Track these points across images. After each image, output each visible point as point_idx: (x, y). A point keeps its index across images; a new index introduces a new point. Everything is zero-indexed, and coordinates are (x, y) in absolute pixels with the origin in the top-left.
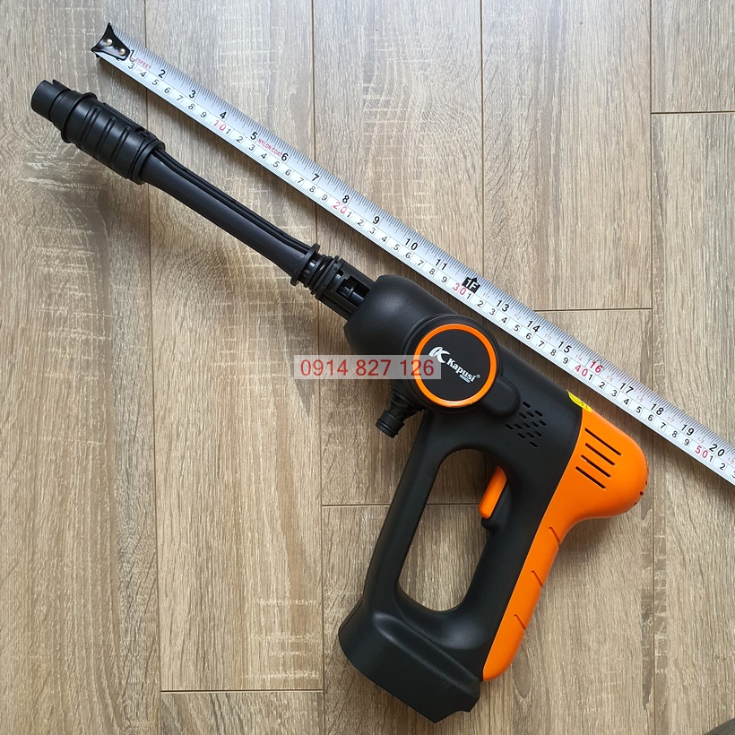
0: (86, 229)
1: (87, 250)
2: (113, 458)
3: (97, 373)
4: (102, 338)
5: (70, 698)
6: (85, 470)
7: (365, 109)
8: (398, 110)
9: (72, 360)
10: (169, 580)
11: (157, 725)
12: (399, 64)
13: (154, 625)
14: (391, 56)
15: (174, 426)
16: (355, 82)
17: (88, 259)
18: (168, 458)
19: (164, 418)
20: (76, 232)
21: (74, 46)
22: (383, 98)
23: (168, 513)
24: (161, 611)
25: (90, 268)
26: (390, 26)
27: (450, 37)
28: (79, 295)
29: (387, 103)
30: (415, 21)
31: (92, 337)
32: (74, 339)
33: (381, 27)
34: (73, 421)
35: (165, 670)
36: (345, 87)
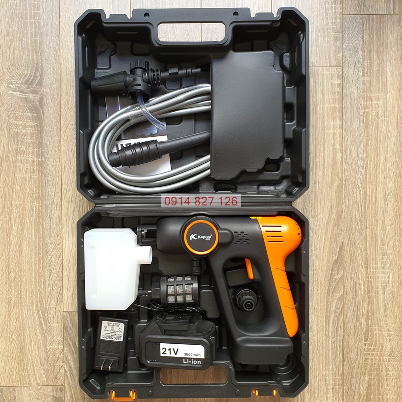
0: (33, 113)
1: (34, 122)
2: (44, 210)
3: (37, 174)
4: (40, 160)
5: (24, 314)
6: (32, 216)
9: (27, 169)
10: (67, 263)
11: (62, 326)
13: (61, 282)
15: (70, 197)
17: (34, 126)
18: (68, 211)
19: (66, 194)
20: (29, 114)
21: (29, 36)
23: (67, 234)
24: (64, 276)
25: (35, 130)
26: (163, 29)
27: (188, 35)
28: (30, 141)
31: (35, 159)
32: (28, 160)
34: (27, 195)
35: (65, 302)
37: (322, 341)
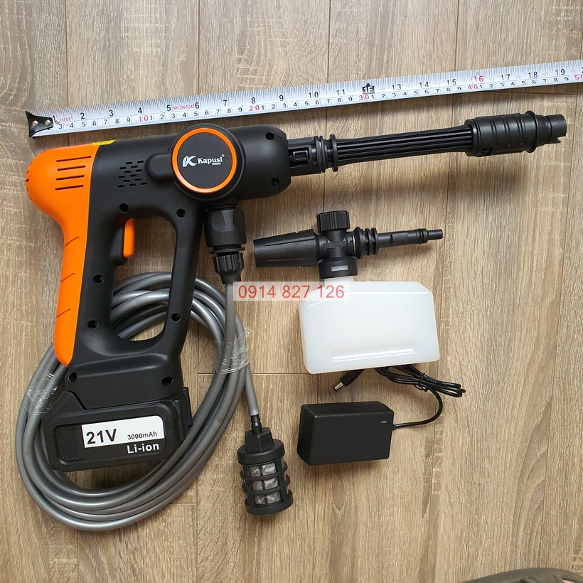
0: (19, 159)
1: (20, 176)
2: (41, 334)
3: (28, 271)
4: (32, 245)
6: (19, 343)
7: (238, 76)
8: (264, 78)
9: (9, 260)
12: (265, 41)
14: (259, 35)
16: (231, 54)
17: (20, 183)
20: (11, 161)
21: (7, 11)
22: (252, 68)
25: (22, 190)
26: (260, 11)
27: (306, 23)
28: (13, 210)
29: (255, 72)
30: (279, 7)
31: (24, 243)
32: (10, 245)
33: (252, 10)
34: (10, 306)
36: (223, 57)
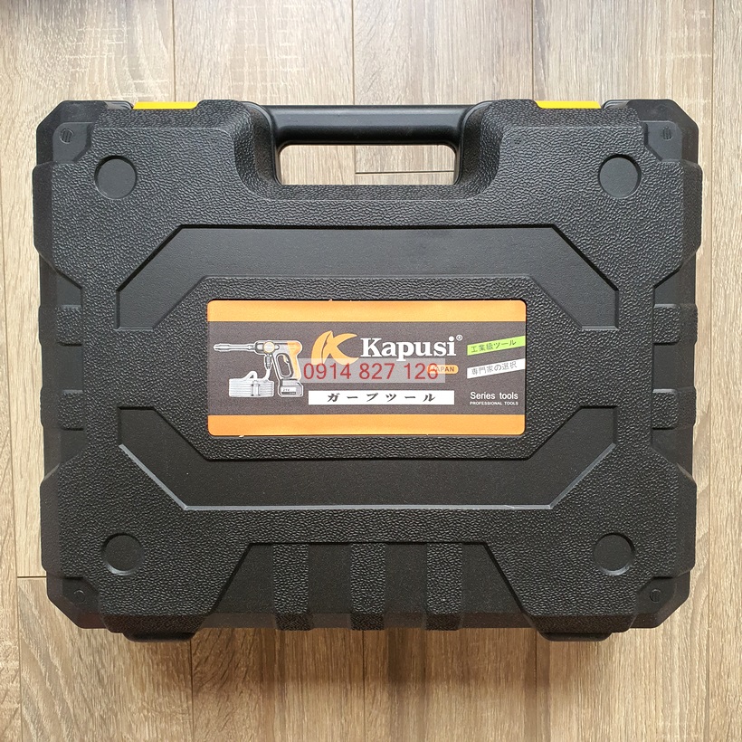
37: (656, 648)
